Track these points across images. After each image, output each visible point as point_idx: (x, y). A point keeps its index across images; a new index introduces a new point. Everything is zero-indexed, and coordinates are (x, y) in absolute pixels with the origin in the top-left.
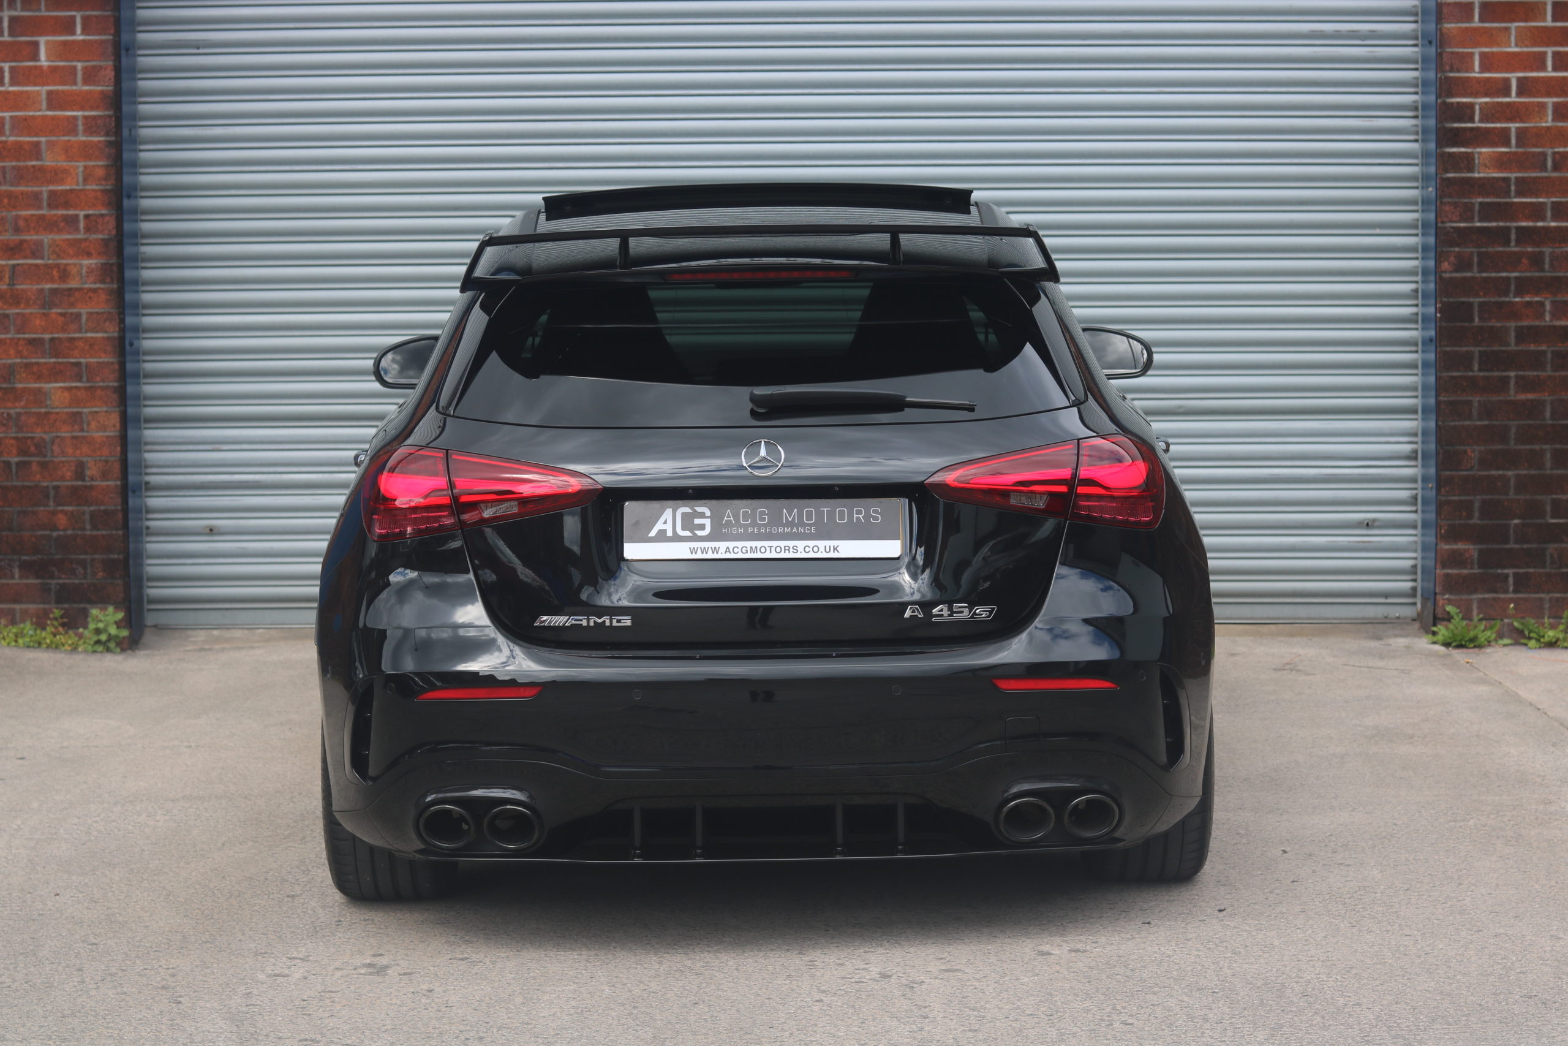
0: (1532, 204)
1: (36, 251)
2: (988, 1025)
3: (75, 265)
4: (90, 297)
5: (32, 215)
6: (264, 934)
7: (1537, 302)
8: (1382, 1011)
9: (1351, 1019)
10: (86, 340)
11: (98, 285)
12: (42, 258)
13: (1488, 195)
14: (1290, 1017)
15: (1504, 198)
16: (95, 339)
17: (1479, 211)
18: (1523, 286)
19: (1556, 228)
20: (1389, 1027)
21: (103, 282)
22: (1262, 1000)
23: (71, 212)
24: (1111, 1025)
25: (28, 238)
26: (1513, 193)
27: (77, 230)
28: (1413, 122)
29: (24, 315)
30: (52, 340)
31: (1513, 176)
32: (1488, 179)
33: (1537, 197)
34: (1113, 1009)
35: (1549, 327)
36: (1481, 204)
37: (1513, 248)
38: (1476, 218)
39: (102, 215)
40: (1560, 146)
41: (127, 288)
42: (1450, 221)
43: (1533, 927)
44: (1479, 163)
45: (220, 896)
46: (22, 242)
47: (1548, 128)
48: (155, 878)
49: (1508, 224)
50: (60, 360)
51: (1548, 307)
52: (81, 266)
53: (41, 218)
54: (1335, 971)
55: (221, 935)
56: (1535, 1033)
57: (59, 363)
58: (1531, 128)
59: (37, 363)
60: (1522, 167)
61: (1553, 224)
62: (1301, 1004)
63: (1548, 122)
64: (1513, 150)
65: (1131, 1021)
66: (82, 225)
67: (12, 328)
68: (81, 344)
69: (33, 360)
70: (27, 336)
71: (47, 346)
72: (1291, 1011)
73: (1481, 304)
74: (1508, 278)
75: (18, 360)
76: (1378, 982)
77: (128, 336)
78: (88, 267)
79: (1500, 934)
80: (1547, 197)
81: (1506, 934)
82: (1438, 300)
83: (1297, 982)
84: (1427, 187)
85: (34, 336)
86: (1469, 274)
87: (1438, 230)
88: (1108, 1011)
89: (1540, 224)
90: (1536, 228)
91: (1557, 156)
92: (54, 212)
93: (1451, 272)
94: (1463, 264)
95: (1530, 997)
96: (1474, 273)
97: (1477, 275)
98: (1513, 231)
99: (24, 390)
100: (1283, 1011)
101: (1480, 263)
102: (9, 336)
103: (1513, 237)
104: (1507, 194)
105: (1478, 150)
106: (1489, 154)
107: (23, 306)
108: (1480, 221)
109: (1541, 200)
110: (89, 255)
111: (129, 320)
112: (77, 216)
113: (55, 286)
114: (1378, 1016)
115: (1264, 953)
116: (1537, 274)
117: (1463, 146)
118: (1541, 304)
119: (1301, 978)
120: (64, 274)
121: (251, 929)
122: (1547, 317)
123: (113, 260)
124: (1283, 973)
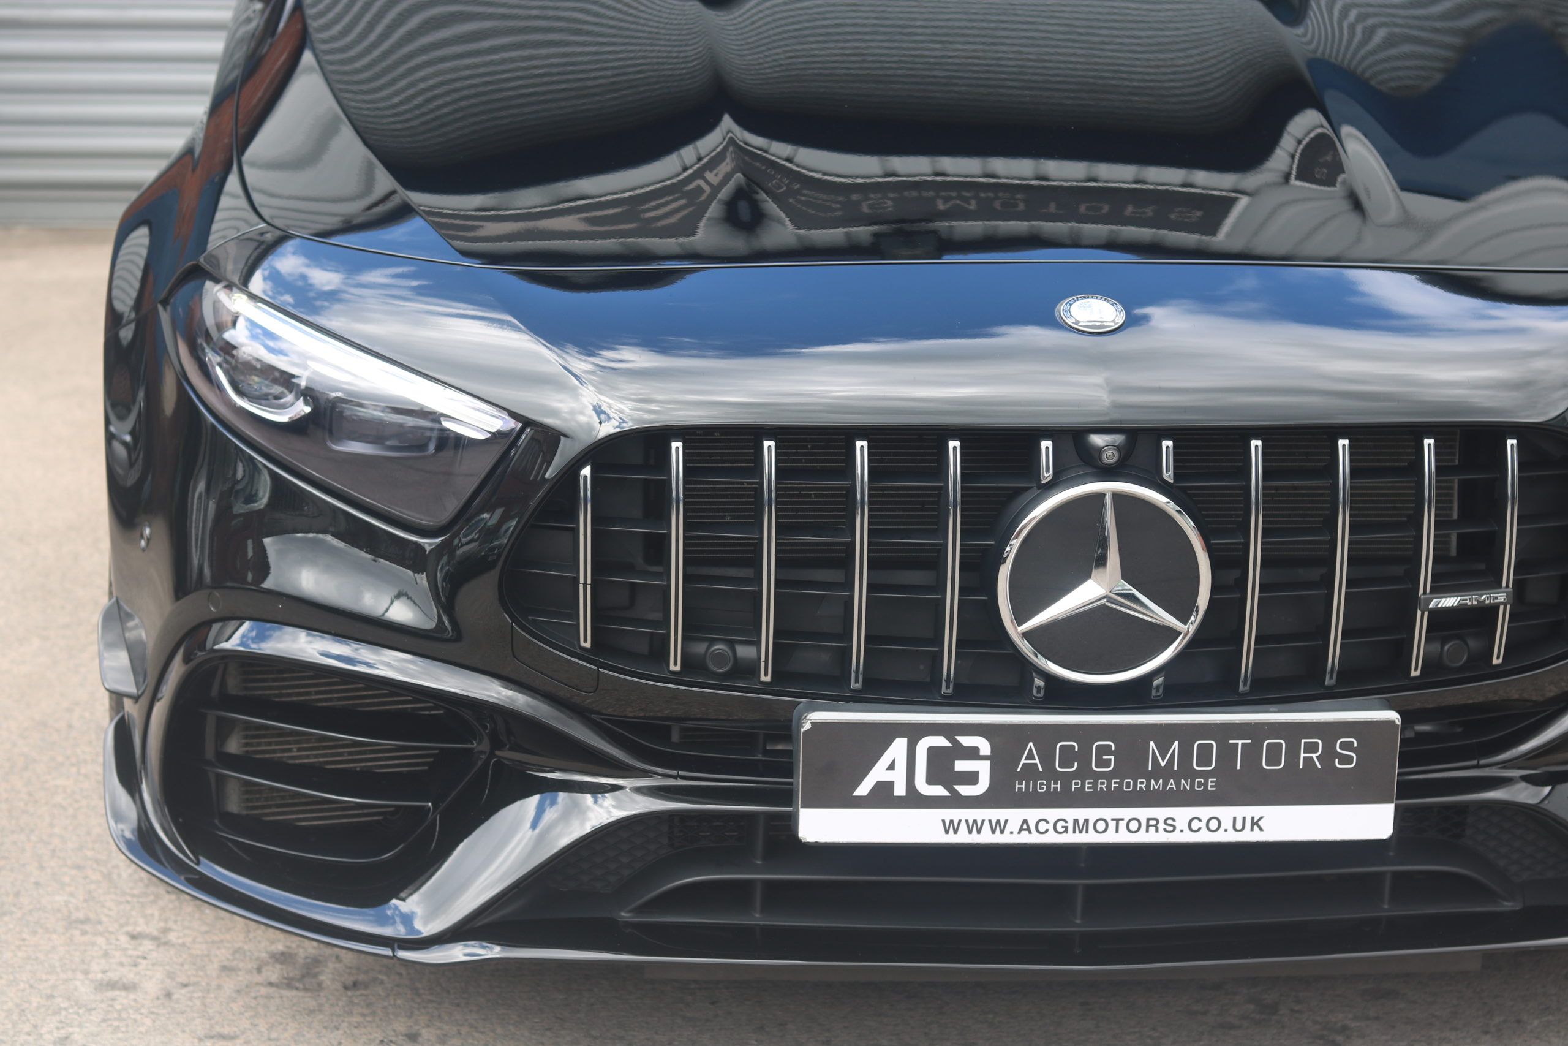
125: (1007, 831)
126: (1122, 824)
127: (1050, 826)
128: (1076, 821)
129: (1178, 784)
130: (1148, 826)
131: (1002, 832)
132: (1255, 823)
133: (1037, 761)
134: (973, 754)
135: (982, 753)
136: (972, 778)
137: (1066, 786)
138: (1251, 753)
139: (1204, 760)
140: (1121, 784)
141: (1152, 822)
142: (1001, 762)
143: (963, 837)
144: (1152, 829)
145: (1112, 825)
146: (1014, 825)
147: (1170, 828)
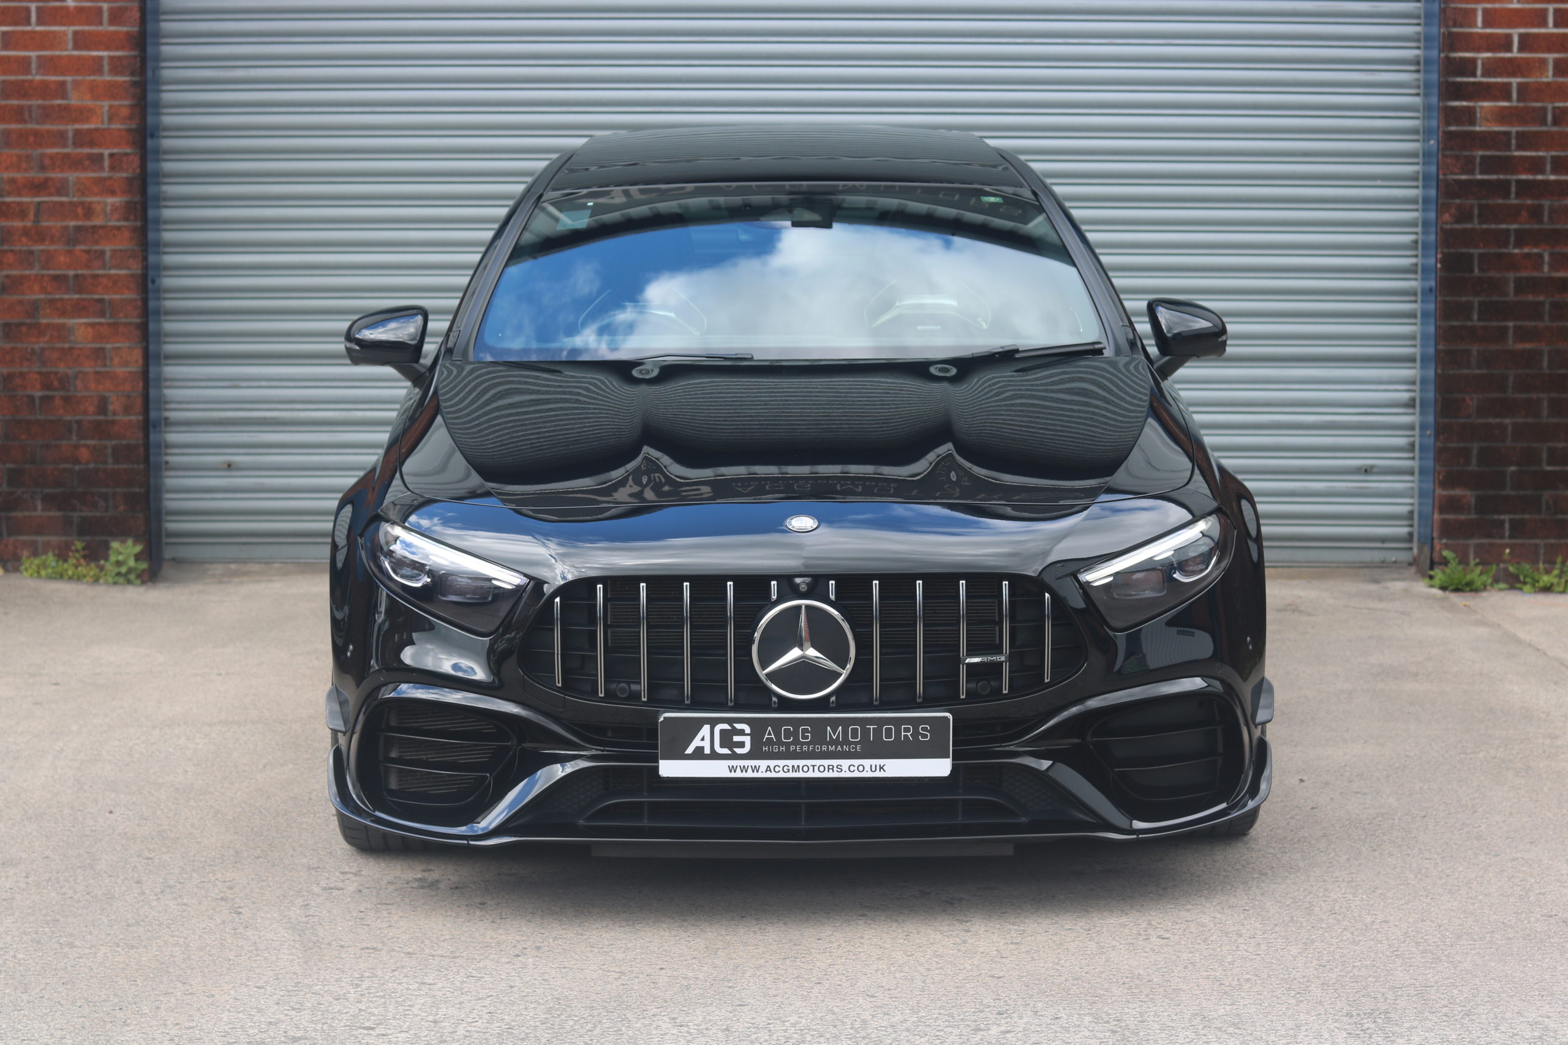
0: (1532, 158)
1: (61, 188)
2: (1029, 938)
3: (99, 203)
4: (114, 235)
5: (57, 154)
6: (314, 850)
7: (1536, 254)
8: (1408, 928)
9: (1380, 935)
10: (109, 277)
11: (122, 223)
12: (67, 195)
13: (1489, 148)
14: (1320, 933)
15: (1505, 151)
16: (119, 275)
17: (1481, 164)
18: (1522, 238)
19: (1555, 182)
20: (1417, 943)
21: (126, 219)
22: (1292, 917)
23: (96, 151)
24: (1148, 939)
25: (53, 175)
26: (1513, 147)
27: (102, 169)
28: (1415, 76)
29: (48, 252)
30: (76, 276)
31: (1514, 129)
32: (1489, 133)
33: (1537, 150)
34: (1149, 925)
35: (1548, 278)
36: (1482, 157)
37: (1513, 201)
38: (1477, 171)
39: (127, 154)
40: (1560, 101)
41: (150, 226)
42: (1452, 173)
43: (1549, 852)
44: (1481, 117)
45: (267, 814)
46: (47, 180)
47: (1548, 84)
48: (202, 797)
49: (1509, 177)
50: (84, 296)
51: (1546, 258)
52: (105, 204)
53: (66, 156)
54: (1360, 891)
55: (272, 851)
56: (1558, 949)
57: (83, 300)
58: (1532, 83)
59: (61, 300)
60: (1523, 121)
61: (1552, 177)
62: (1330, 921)
63: (1549, 77)
64: (1514, 104)
65: (1167, 936)
66: (106, 163)
67: (37, 265)
68: (104, 281)
69: (57, 296)
70: (51, 272)
71: (71, 282)
72: (1321, 928)
73: (1481, 256)
74: (1508, 231)
75: (42, 296)
76: (1402, 901)
77: (151, 273)
78: (112, 205)
79: (1517, 859)
80: (1547, 150)
81: (1523, 859)
82: (1439, 251)
83: (1325, 901)
84: (1429, 140)
85: (58, 272)
86: (1469, 226)
87: (1440, 183)
88: (1144, 926)
89: (1540, 177)
90: (1535, 181)
91: (1557, 111)
92: (79, 150)
93: (1451, 223)
94: (1464, 216)
95: (1551, 916)
96: (1475, 225)
97: (1477, 226)
98: (1514, 184)
99: (48, 325)
100: (1313, 927)
101: (1480, 215)
102: (34, 272)
103: (1513, 189)
104: (1508, 147)
105: (1480, 104)
106: (1490, 108)
107: (47, 243)
108: (1481, 173)
109: (1541, 154)
110: (113, 193)
111: (152, 258)
112: (101, 155)
113: (80, 223)
114: (1406, 933)
115: (1290, 874)
116: (1536, 226)
117: (1465, 99)
118: (1540, 256)
119: (1328, 897)
120: (89, 211)
121: (301, 845)
122: (1546, 269)
123: (137, 199)
124: (1311, 893)
125: (760, 771)
126: (816, 768)
127: (781, 769)
128: (793, 766)
129: (842, 748)
130: (829, 769)
131: (757, 771)
132: (881, 768)
133: (773, 736)
134: (741, 732)
135: (746, 732)
136: (741, 745)
137: (788, 748)
138: (878, 732)
139: (855, 736)
140: (814, 747)
141: (831, 767)
142: (756, 737)
143: (738, 774)
144: (831, 771)
145: (811, 768)
146: (763, 768)
147: (839, 770)
